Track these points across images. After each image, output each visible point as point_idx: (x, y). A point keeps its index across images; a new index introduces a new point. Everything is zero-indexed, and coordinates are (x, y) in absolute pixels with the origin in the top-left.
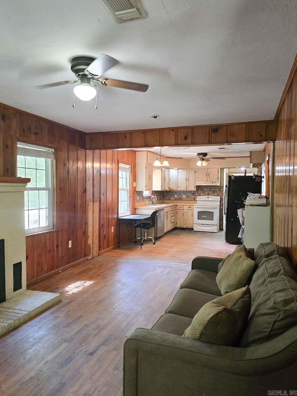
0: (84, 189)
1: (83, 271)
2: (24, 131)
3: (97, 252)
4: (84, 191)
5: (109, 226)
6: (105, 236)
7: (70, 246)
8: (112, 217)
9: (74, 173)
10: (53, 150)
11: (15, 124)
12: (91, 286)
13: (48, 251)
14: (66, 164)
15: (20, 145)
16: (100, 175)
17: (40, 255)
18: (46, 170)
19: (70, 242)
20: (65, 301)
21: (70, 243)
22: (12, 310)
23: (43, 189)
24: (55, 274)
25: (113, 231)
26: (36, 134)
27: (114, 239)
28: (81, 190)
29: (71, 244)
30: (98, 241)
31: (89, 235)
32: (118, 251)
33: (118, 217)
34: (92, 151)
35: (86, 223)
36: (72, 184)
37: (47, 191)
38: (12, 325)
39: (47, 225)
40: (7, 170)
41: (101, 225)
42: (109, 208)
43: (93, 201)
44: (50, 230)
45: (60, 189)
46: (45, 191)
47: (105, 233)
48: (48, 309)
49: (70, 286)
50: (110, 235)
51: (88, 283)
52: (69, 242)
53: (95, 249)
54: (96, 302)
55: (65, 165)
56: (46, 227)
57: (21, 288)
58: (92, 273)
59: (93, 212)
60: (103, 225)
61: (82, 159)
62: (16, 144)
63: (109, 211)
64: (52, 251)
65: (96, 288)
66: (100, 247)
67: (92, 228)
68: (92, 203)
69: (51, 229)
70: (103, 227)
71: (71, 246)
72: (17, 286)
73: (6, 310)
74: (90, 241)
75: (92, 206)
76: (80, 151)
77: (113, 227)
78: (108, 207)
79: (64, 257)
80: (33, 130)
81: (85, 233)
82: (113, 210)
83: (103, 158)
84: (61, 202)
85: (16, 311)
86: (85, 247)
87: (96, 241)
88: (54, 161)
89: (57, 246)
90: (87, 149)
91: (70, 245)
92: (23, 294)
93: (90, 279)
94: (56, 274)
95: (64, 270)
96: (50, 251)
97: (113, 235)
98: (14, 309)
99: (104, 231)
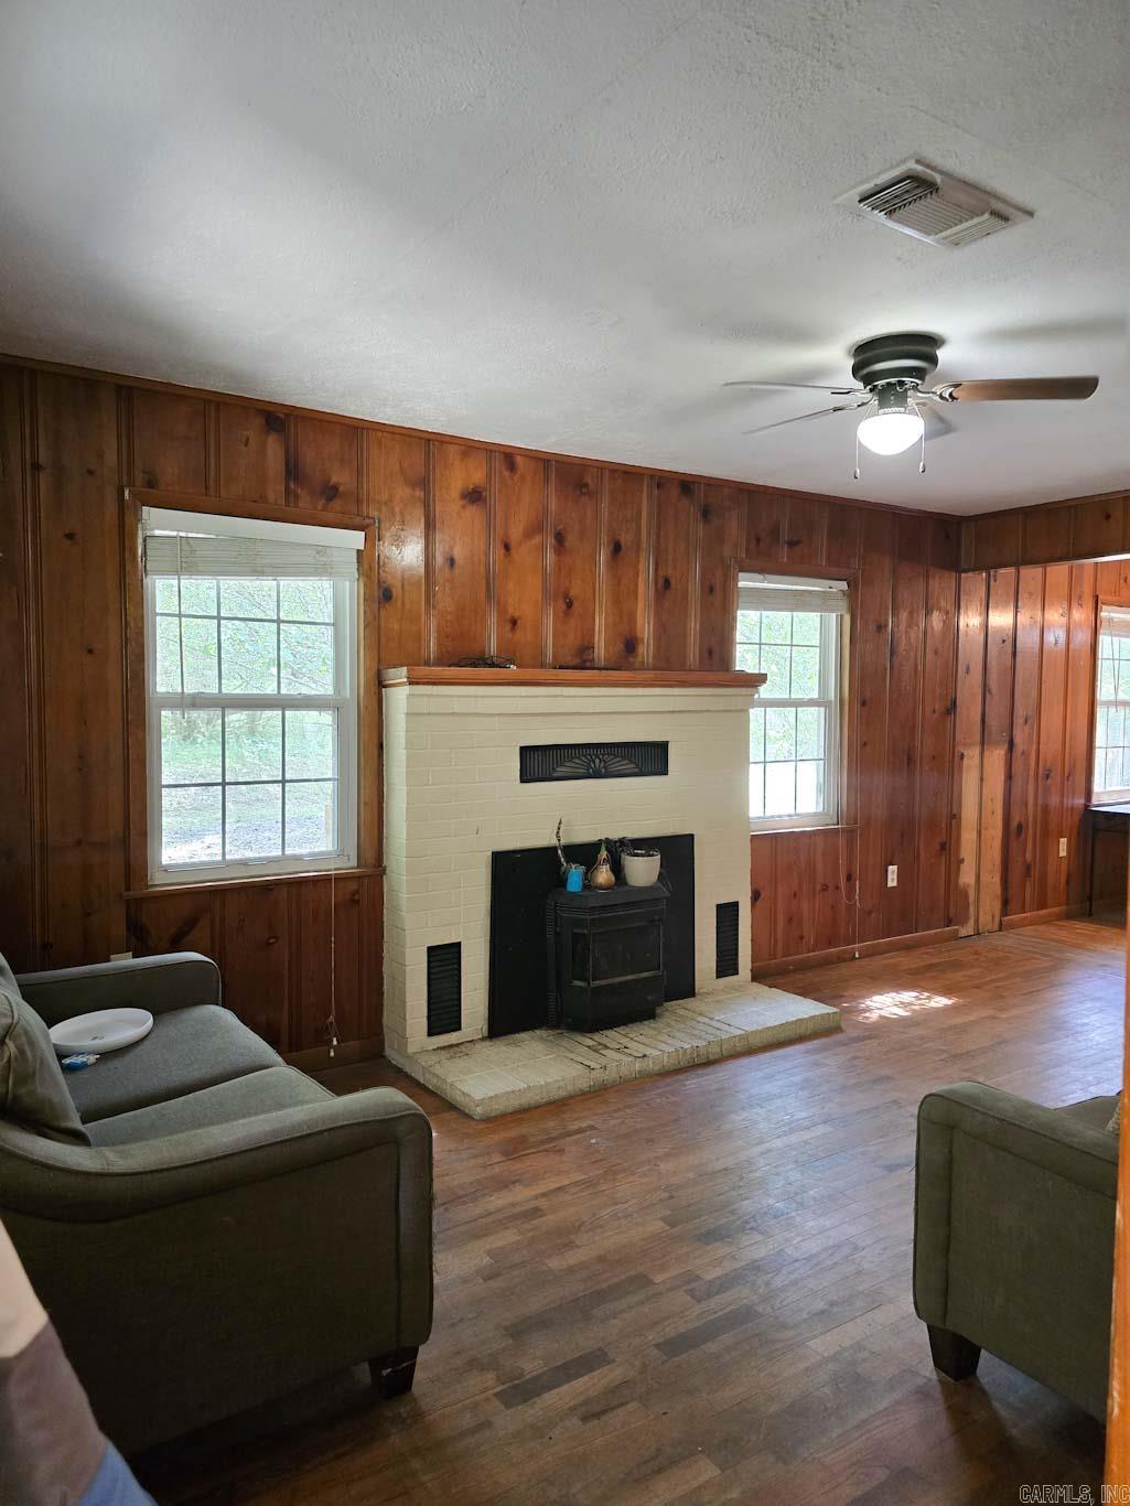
0: (949, 703)
1: (931, 967)
2: (758, 540)
3: (993, 917)
4: (947, 710)
5: (1047, 836)
6: (1028, 868)
7: (892, 881)
8: (1062, 802)
9: (912, 654)
10: (843, 585)
11: (734, 526)
12: (946, 1009)
13: (818, 887)
14: (886, 626)
15: (746, 582)
16: (1014, 654)
17: (795, 895)
18: (823, 648)
19: (893, 869)
20: (851, 1033)
21: (893, 872)
22: (706, 1020)
23: (811, 703)
24: (840, 959)
25: (1063, 853)
26: (792, 544)
27: (1068, 882)
28: (937, 707)
29: (895, 877)
30: (997, 879)
31: (961, 857)
32: (1082, 927)
33: (1086, 807)
34: (984, 574)
35: (955, 817)
36: (903, 688)
37: (822, 709)
38: (703, 1051)
39: (820, 809)
40: (710, 653)
41: (1014, 824)
42: (1050, 771)
43: (983, 743)
44: (828, 825)
45: (864, 704)
46: (817, 708)
47: (1029, 856)
48: (801, 1039)
49: (877, 998)
50: (1052, 867)
51: (940, 1002)
52: (890, 868)
53: (988, 907)
54: (945, 1055)
55: (881, 628)
56: (815, 814)
57: (736, 972)
58: (959, 976)
59: (982, 780)
60: (1020, 827)
61: (943, 604)
62: (736, 580)
63: (1049, 781)
64: (831, 888)
65: (958, 1020)
66: (1005, 903)
67: (974, 835)
68: (977, 750)
69: (831, 822)
70: (1023, 836)
71: (895, 884)
72: (727, 965)
73: (695, 1015)
74: (967, 877)
75: (976, 760)
76: (937, 578)
77: (1064, 841)
78: (1044, 767)
79: (870, 912)
80: (785, 535)
81: (948, 848)
82: (1068, 777)
83: (1030, 594)
84: (865, 744)
85: (714, 1023)
86: (947, 891)
87: (993, 880)
88: (847, 618)
89: (849, 878)
90: (966, 571)
91: (893, 879)
92: (739, 989)
93: (947, 991)
94: (845, 961)
95: (869, 954)
96: (825, 888)
97: (1064, 868)
98: (711, 1019)
99: (1025, 851)
